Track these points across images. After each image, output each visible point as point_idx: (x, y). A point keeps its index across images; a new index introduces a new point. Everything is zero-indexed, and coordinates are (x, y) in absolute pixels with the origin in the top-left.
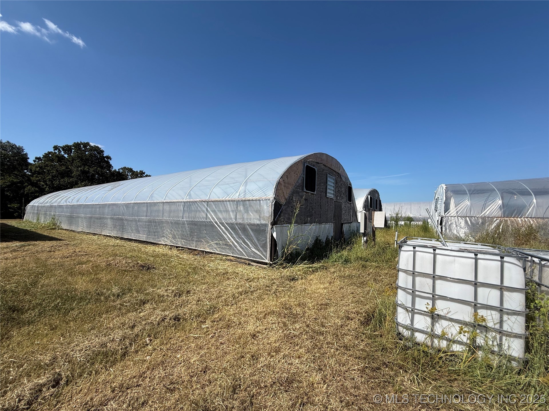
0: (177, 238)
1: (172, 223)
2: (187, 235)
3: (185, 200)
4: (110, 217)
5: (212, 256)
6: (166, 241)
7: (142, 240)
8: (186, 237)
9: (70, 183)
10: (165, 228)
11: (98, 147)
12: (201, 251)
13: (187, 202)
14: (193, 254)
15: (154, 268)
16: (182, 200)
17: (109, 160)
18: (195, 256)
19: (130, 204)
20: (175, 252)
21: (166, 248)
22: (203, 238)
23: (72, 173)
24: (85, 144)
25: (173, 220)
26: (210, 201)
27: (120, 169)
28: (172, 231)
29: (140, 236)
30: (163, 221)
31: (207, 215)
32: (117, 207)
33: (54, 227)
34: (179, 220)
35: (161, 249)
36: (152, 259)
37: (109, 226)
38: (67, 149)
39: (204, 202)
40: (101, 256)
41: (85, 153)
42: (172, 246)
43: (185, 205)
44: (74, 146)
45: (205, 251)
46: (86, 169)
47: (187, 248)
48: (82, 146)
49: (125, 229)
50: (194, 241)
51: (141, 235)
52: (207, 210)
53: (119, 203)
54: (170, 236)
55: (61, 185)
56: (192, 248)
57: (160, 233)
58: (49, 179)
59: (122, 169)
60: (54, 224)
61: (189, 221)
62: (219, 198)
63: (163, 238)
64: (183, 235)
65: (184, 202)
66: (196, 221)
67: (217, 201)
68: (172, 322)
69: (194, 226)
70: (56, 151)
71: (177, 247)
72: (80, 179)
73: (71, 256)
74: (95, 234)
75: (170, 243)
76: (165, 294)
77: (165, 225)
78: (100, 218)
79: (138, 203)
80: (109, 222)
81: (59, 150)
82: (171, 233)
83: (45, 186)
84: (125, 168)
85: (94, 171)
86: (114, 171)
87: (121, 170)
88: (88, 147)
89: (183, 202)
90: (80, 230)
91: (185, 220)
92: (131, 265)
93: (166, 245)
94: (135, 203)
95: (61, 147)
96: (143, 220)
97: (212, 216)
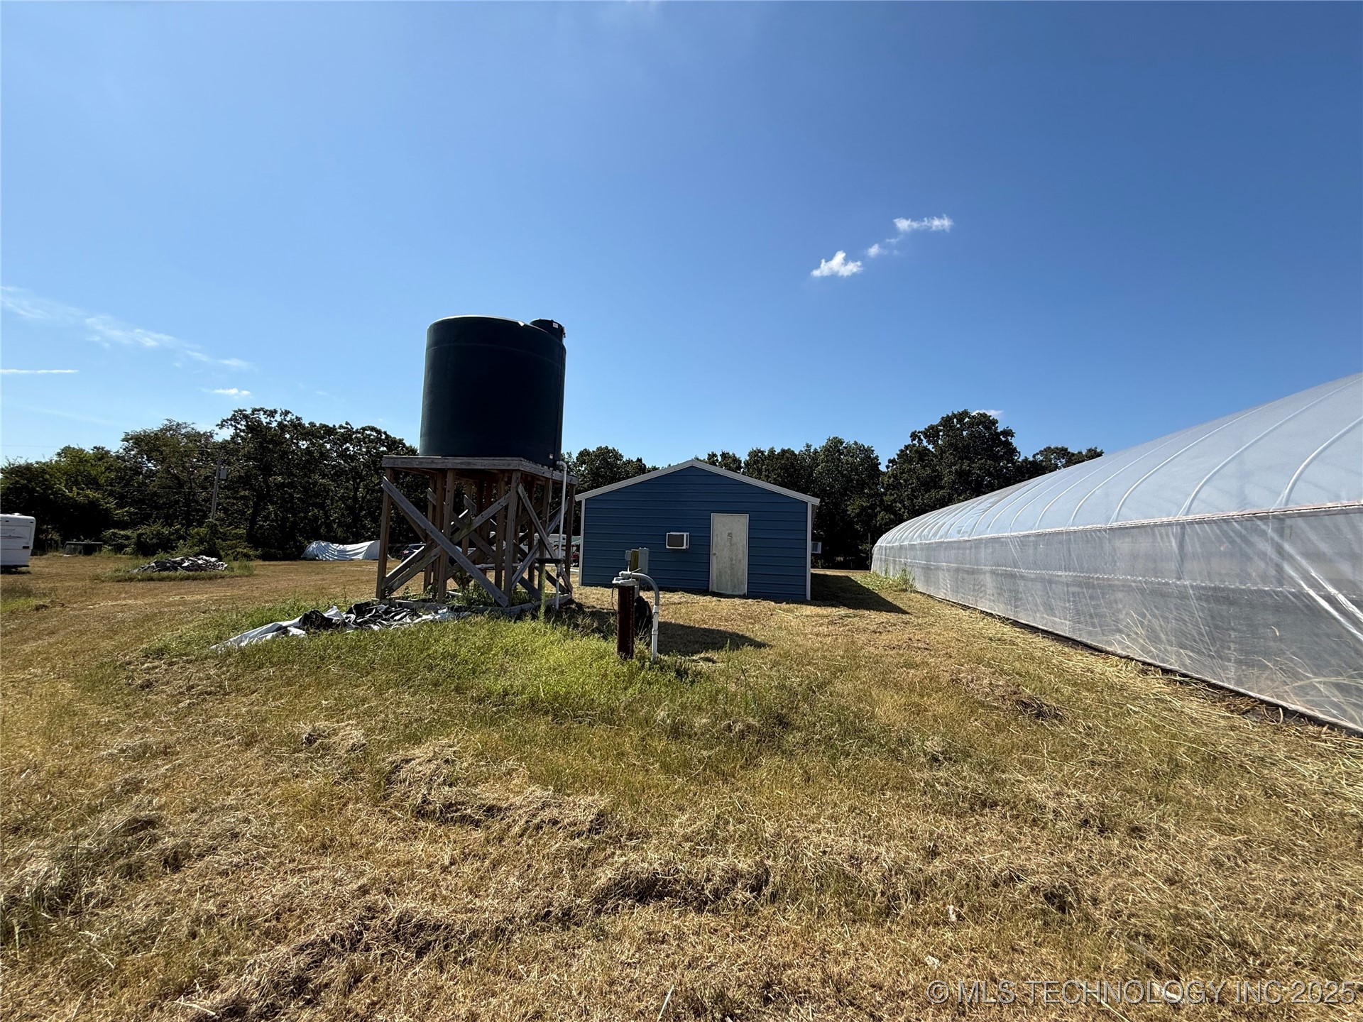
0: (1161, 642)
1: (1142, 591)
2: (1200, 634)
3: (1185, 518)
4: (988, 568)
5: (1320, 733)
6: (1128, 647)
7: (1062, 634)
8: (1195, 641)
9: (940, 500)
10: (1120, 606)
11: (984, 415)
12: (1262, 702)
13: (1191, 523)
14: (1227, 707)
15: (1056, 716)
16: (1172, 519)
17: (1009, 438)
18: (1235, 716)
19: (1028, 536)
20: (1157, 684)
21: (1129, 668)
22: (1267, 654)
23: (942, 479)
24: (960, 414)
25: (1145, 583)
26: (1290, 516)
27: (1037, 454)
28: (1144, 616)
29: (1055, 623)
30: (1114, 586)
31: (1279, 569)
32: (1002, 546)
33: (904, 587)
34: (1167, 584)
35: (1111, 669)
36: (1067, 690)
37: (989, 592)
38: (931, 433)
39: (1260, 518)
40: (951, 657)
41: (962, 434)
42: (1150, 664)
43: (1183, 535)
44: (941, 424)
45: (1285, 709)
46: (965, 467)
47: (1204, 681)
48: (955, 420)
49: (1021, 599)
50: (1229, 660)
51: (1057, 620)
52: (1280, 550)
53: (1005, 534)
54: (1140, 631)
55: (925, 506)
56: (1221, 684)
57: (1109, 620)
58: (908, 495)
59: (1041, 452)
60: (906, 582)
61: (1204, 588)
62: (1338, 498)
63: (1118, 636)
64: (1183, 633)
65: (1182, 525)
66: (1234, 591)
67: (1329, 513)
68: (1037, 903)
69: (1225, 607)
70: (915, 442)
71: (1165, 671)
72: (956, 490)
73: (900, 647)
74: (965, 607)
75: (1141, 655)
76: (1052, 804)
77: (1120, 595)
78: (973, 572)
79: (1046, 534)
80: (988, 580)
81: (920, 439)
82: (1140, 621)
83: (903, 510)
84: (1048, 450)
85: (980, 469)
86: (1023, 461)
87: (1039, 456)
88: (967, 419)
89: (1178, 524)
90: (941, 596)
91: (1187, 583)
92: (997, 693)
93: (1127, 657)
94: (1039, 535)
95: (921, 432)
96: (1060, 579)
97: (1308, 573)
